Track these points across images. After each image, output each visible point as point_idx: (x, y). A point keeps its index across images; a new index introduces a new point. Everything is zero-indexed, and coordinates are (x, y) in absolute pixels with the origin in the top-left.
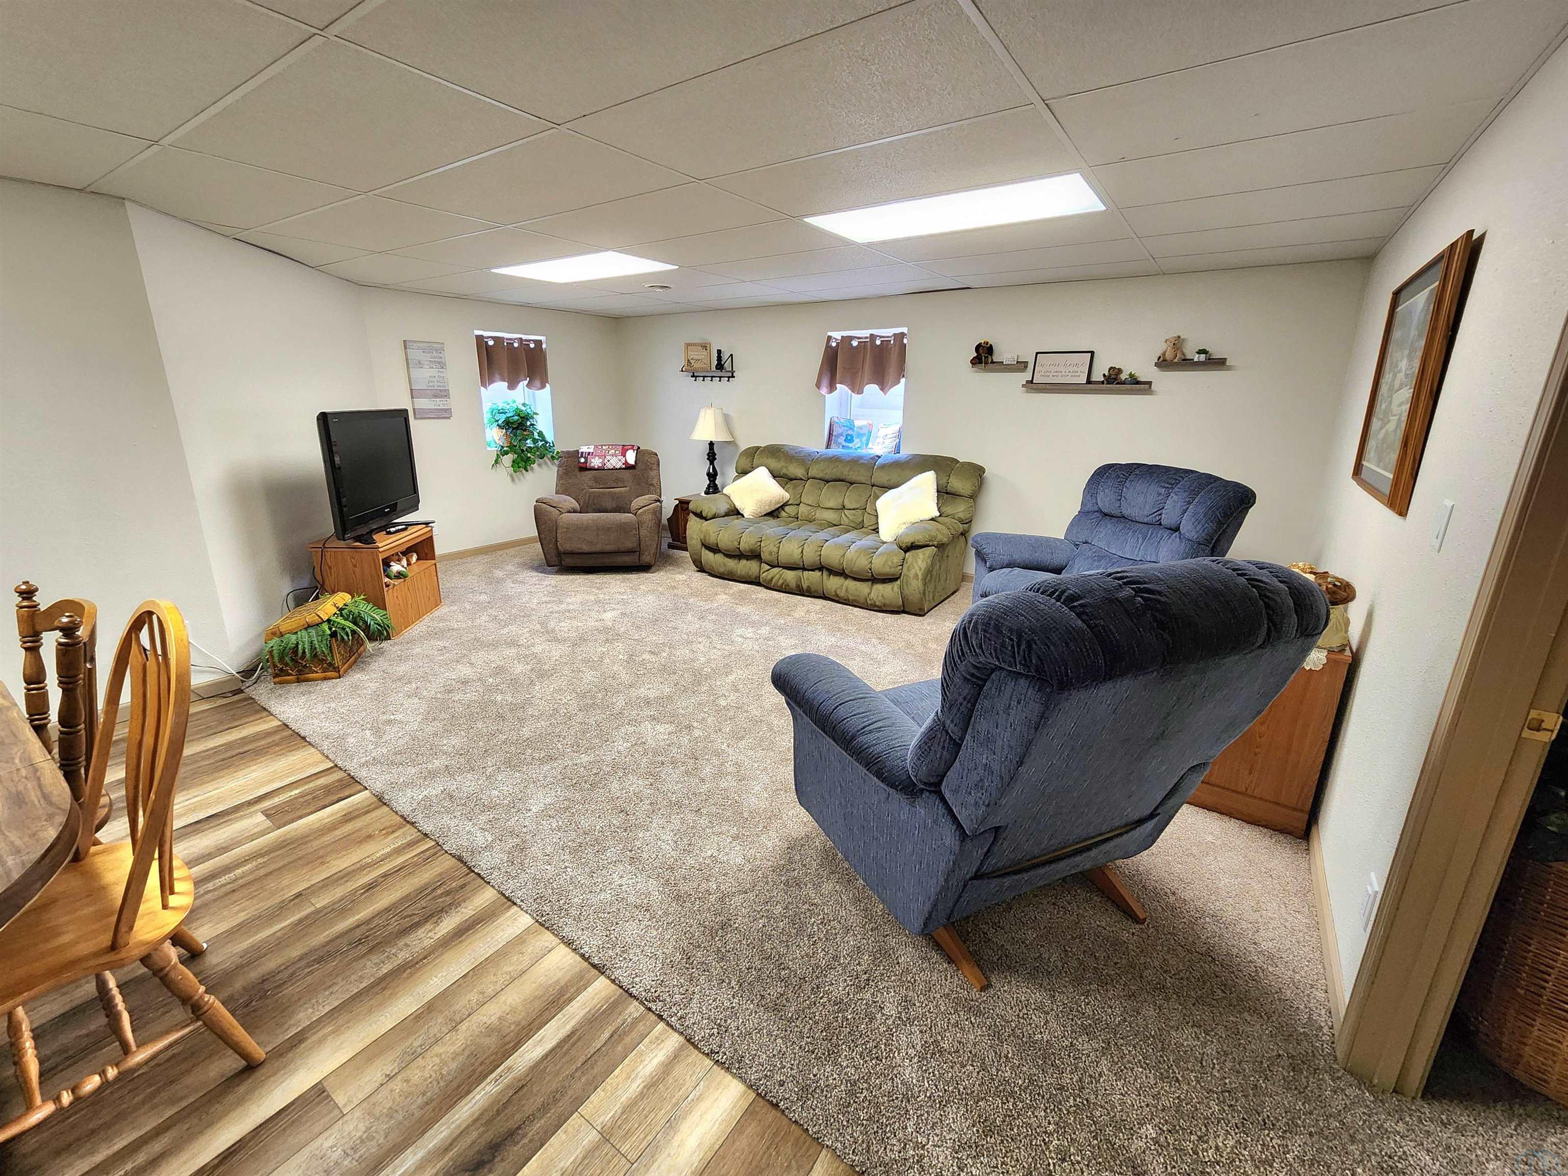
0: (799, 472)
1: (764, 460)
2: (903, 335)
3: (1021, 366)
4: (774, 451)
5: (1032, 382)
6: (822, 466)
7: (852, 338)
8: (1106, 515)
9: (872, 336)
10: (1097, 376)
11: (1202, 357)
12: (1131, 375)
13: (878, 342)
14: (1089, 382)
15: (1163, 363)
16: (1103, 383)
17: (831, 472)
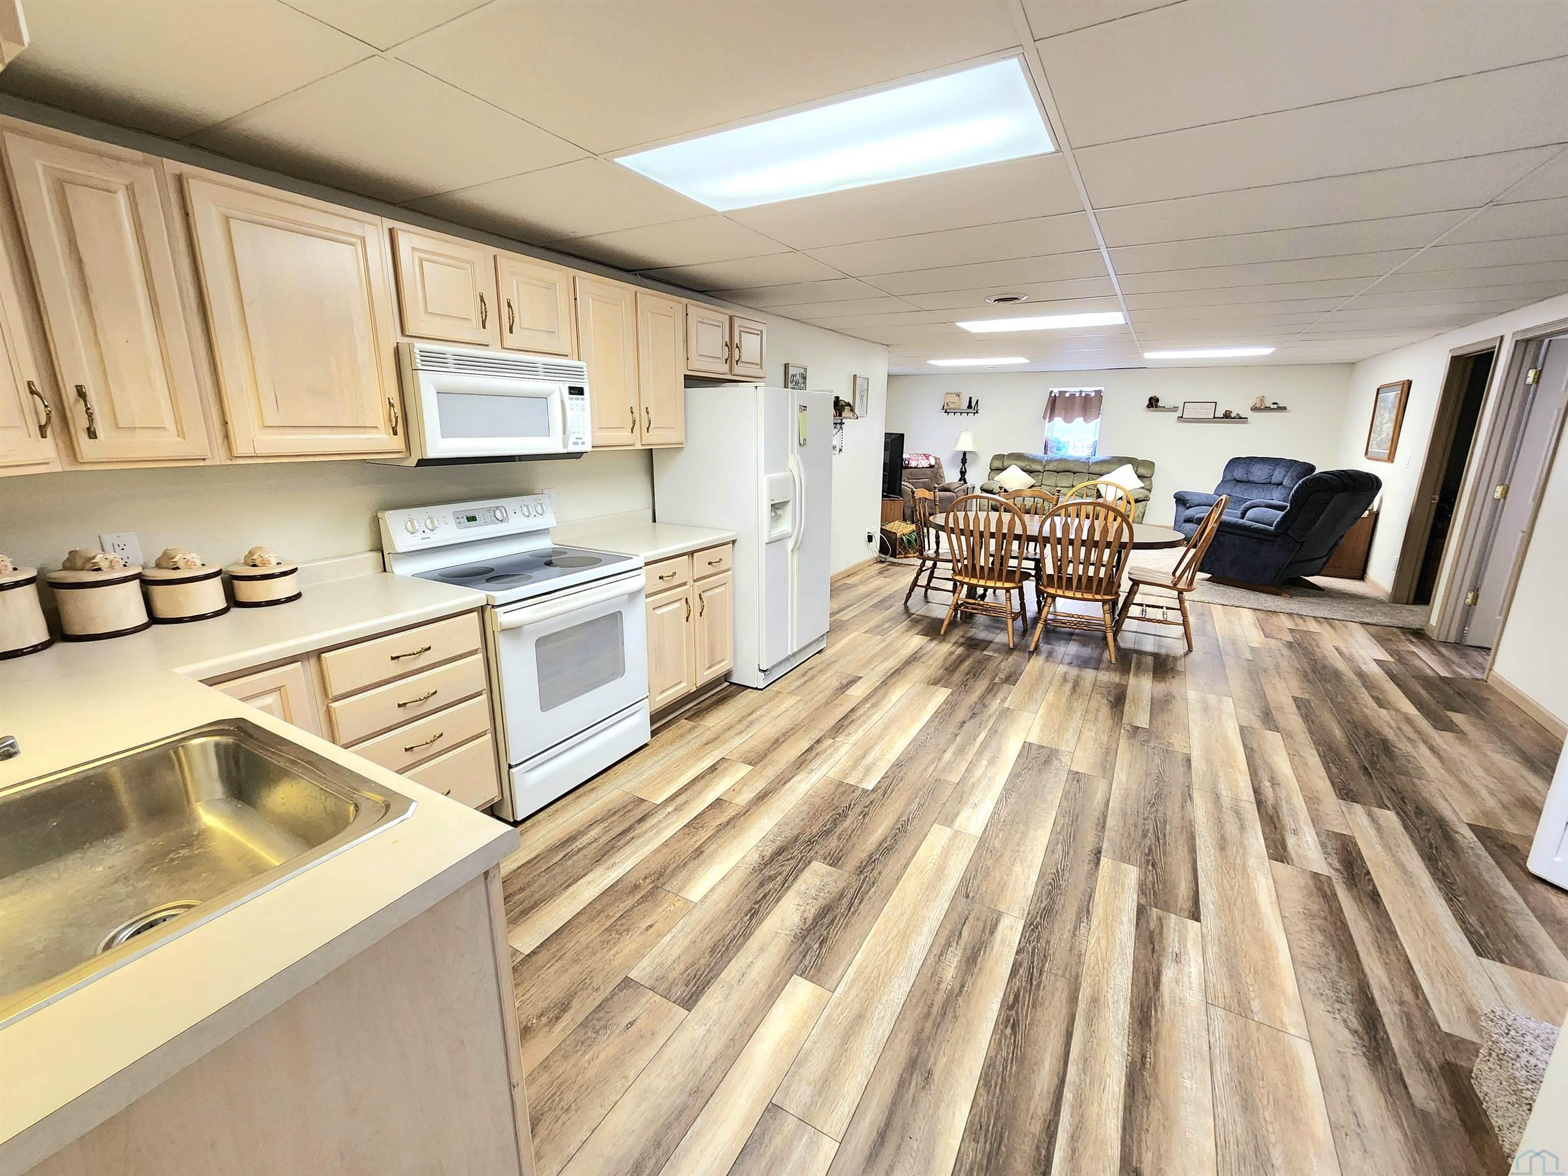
0: (1039, 468)
1: (1013, 462)
2: (1100, 391)
3: (1175, 409)
4: (1017, 457)
5: (1182, 417)
6: (1055, 464)
7: (1066, 392)
8: (1238, 481)
9: (1081, 392)
10: (1220, 414)
11: (1276, 406)
12: (1238, 414)
13: (1083, 395)
14: (1214, 418)
15: (1255, 409)
16: (1222, 418)
17: (1062, 467)
